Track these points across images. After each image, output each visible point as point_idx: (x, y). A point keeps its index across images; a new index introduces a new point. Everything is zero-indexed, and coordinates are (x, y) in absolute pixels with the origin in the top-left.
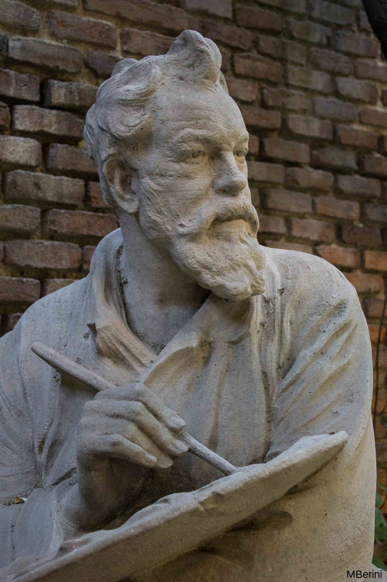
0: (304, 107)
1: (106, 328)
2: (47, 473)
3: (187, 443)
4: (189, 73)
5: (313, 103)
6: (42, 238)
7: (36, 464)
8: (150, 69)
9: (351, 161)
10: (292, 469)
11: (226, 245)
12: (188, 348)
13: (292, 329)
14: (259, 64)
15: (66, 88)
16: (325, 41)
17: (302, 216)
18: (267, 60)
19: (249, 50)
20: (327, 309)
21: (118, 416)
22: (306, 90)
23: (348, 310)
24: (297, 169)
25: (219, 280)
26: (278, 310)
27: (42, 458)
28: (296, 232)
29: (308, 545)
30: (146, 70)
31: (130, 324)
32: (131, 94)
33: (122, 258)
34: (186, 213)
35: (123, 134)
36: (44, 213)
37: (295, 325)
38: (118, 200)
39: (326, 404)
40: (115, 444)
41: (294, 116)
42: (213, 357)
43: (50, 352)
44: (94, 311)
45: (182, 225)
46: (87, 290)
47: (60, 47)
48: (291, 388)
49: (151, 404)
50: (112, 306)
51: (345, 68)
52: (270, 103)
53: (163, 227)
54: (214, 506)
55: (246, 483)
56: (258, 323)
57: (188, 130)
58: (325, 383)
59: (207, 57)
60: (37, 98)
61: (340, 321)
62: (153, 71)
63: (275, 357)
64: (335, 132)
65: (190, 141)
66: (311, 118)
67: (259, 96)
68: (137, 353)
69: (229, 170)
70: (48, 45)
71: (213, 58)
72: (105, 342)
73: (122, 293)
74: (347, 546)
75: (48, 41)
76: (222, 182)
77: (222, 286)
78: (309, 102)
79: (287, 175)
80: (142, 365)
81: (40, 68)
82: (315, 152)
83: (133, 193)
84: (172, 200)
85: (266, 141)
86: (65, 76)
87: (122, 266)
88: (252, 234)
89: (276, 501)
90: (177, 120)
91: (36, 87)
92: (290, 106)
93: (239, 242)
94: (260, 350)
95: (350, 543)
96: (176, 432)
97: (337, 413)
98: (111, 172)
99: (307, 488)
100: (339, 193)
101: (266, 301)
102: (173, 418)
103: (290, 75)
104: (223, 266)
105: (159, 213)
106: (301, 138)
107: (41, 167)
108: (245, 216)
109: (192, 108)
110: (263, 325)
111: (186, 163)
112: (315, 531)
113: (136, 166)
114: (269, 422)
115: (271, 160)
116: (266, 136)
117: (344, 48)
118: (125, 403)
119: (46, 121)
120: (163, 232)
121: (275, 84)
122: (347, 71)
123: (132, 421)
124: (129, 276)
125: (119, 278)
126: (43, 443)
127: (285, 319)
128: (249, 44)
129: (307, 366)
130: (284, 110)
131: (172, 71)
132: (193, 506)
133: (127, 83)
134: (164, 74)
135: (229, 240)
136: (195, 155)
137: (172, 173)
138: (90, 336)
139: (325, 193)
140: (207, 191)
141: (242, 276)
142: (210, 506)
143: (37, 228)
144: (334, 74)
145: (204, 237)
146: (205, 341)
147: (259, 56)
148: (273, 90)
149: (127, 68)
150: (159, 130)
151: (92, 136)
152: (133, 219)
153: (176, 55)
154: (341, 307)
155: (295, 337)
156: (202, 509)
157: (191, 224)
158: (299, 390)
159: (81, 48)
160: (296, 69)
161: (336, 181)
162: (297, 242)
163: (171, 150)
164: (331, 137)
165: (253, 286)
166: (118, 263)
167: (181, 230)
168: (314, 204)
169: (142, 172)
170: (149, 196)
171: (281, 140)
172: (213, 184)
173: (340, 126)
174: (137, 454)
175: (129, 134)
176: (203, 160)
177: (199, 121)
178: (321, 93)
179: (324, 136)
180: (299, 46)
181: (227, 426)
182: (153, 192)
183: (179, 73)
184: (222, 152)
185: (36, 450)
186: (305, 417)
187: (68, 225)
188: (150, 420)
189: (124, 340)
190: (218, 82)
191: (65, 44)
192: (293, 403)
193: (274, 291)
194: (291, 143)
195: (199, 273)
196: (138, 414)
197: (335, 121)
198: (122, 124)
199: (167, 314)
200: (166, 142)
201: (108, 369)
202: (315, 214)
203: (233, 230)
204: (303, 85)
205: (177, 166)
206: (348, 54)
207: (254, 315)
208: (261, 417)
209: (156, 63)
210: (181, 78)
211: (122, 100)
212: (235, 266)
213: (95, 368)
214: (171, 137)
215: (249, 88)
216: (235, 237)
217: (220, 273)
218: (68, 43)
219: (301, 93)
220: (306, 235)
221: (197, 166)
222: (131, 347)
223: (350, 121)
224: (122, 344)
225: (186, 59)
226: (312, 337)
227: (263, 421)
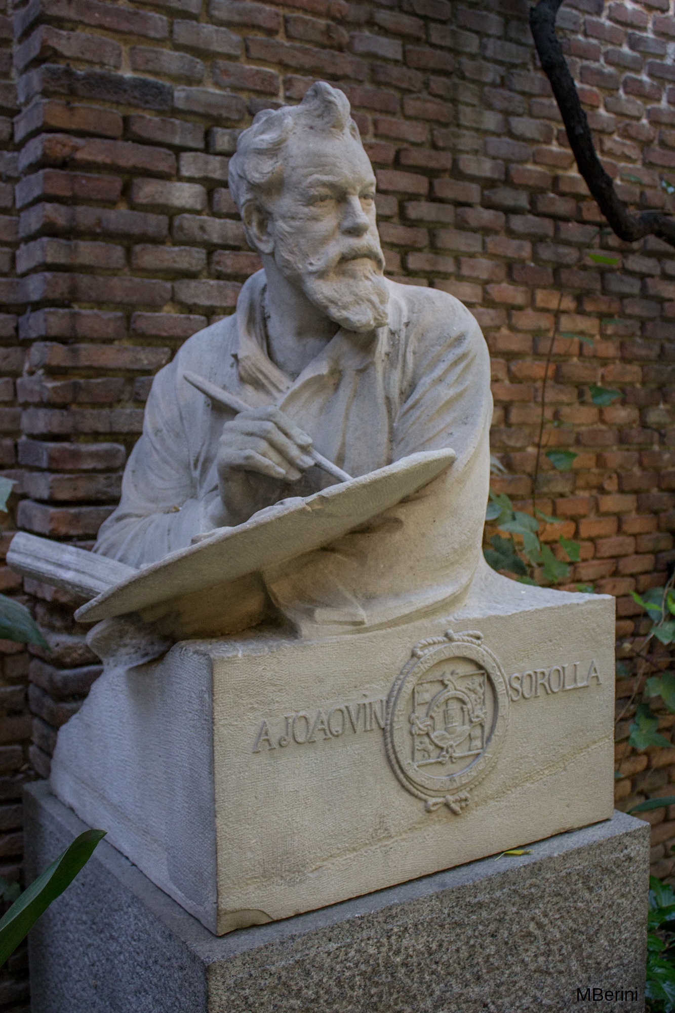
0: (476, 147)
1: (247, 357)
2: (201, 487)
3: (314, 458)
4: (318, 123)
5: (485, 144)
6: (208, 278)
7: (192, 480)
8: (283, 120)
9: (523, 200)
10: (392, 478)
11: (351, 281)
12: (319, 375)
13: (415, 358)
14: (429, 105)
15: (230, 135)
16: (498, 80)
17: (472, 256)
18: (439, 101)
19: (420, 91)
20: (448, 340)
21: (251, 434)
22: (477, 130)
23: (467, 341)
24: (467, 209)
25: (345, 313)
26: (403, 342)
27: (196, 474)
28: (465, 271)
29: (416, 546)
30: (280, 120)
31: (270, 355)
32: (265, 144)
33: (267, 295)
34: (315, 251)
35: (257, 181)
36: (210, 254)
37: (418, 355)
38: (256, 241)
39: (442, 426)
40: (247, 458)
41: (465, 156)
42: (343, 383)
43: (199, 379)
44: (236, 342)
45: (311, 264)
46: (234, 325)
47: (224, 96)
48: (411, 412)
49: (282, 423)
50: (254, 339)
51: (519, 107)
52: (441, 144)
53: (295, 266)
54: (320, 507)
55: (349, 488)
56: (383, 353)
57: (316, 176)
58: (441, 407)
59: (334, 107)
60: (201, 145)
61: (459, 351)
62: (286, 121)
63: (397, 384)
64: (507, 173)
65: (318, 186)
66: (483, 158)
67: (429, 137)
68: (274, 380)
69: (354, 213)
70: (212, 94)
71: (340, 108)
72: (246, 371)
73: (265, 326)
74: (453, 548)
75: (212, 90)
76: (347, 224)
77: (347, 319)
78: (481, 142)
79: (457, 215)
80: (279, 391)
81: (206, 116)
82: (486, 193)
83: (269, 235)
84: (302, 241)
85: (436, 182)
86: (229, 124)
87: (266, 302)
88: (377, 271)
89: (389, 509)
90: (306, 167)
91: (201, 135)
92: (461, 147)
93: (363, 279)
94: (384, 378)
95: (456, 546)
96: (304, 449)
97: (451, 434)
98: (249, 215)
99: (418, 498)
100: (511, 233)
101: (392, 333)
102: (301, 436)
103: (462, 117)
104: (348, 300)
105: (291, 253)
106: (473, 179)
107: (207, 211)
108: (370, 255)
109: (319, 155)
110: (387, 354)
111: (315, 207)
112: (423, 535)
113: (270, 210)
114: (391, 441)
115: (442, 201)
116: (437, 177)
117: (518, 87)
118: (258, 423)
119: (210, 167)
120: (295, 270)
121: (446, 125)
122: (521, 110)
123: (264, 438)
124: (271, 311)
125: (263, 313)
126: (197, 461)
127: (408, 350)
128: (419, 85)
129: (426, 392)
130: (456, 151)
131: (303, 121)
132: (300, 507)
133: (263, 133)
134: (296, 124)
135: (353, 276)
136: (323, 199)
137: (302, 216)
138: (235, 365)
139: (496, 233)
140: (334, 232)
141: (366, 309)
142: (317, 507)
143: (203, 268)
144: (507, 114)
145: (331, 274)
146: (335, 369)
147: (430, 98)
148: (444, 131)
149: (264, 119)
150: (290, 176)
151: (233, 182)
152: (270, 258)
153: (308, 106)
154: (460, 339)
155: (417, 366)
156: (309, 509)
157: (319, 263)
158: (418, 413)
159: (244, 96)
160: (468, 110)
161: (507, 221)
162: (467, 281)
163: (301, 195)
164: (503, 177)
165: (375, 319)
166: (263, 300)
167: (311, 268)
168: (484, 243)
169: (276, 216)
170: (282, 237)
171: (452, 181)
172: (339, 226)
173: (514, 166)
174: (267, 467)
175: (263, 181)
176: (330, 203)
177: (326, 168)
178: (493, 133)
179: (496, 176)
180: (471, 86)
181: (353, 445)
182: (286, 234)
183: (310, 122)
184: (347, 196)
185: (192, 467)
186: (422, 437)
187: (233, 265)
188: (280, 438)
189: (263, 369)
190: (347, 131)
191: (227, 92)
192: (412, 425)
193: (400, 325)
194: (461, 183)
195: (326, 308)
196: (269, 432)
197: (508, 161)
198: (257, 171)
199: (305, 345)
200: (296, 188)
201: (249, 394)
202: (485, 253)
203: (357, 268)
204: (474, 125)
205: (306, 210)
206: (523, 93)
207: (379, 346)
208: (384, 438)
209: (289, 113)
210: (311, 128)
211: (258, 149)
212: (359, 300)
213: (238, 394)
214: (300, 183)
215: (419, 130)
216: (360, 274)
217: (345, 307)
218: (232, 91)
219: (473, 133)
220: (475, 274)
221: (325, 209)
222: (269, 375)
223: (525, 161)
224: (261, 372)
225: (316, 110)
226: (432, 366)
227: (385, 440)
